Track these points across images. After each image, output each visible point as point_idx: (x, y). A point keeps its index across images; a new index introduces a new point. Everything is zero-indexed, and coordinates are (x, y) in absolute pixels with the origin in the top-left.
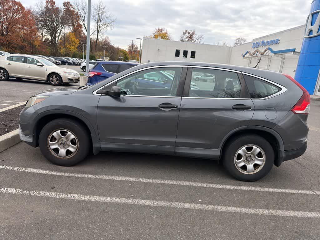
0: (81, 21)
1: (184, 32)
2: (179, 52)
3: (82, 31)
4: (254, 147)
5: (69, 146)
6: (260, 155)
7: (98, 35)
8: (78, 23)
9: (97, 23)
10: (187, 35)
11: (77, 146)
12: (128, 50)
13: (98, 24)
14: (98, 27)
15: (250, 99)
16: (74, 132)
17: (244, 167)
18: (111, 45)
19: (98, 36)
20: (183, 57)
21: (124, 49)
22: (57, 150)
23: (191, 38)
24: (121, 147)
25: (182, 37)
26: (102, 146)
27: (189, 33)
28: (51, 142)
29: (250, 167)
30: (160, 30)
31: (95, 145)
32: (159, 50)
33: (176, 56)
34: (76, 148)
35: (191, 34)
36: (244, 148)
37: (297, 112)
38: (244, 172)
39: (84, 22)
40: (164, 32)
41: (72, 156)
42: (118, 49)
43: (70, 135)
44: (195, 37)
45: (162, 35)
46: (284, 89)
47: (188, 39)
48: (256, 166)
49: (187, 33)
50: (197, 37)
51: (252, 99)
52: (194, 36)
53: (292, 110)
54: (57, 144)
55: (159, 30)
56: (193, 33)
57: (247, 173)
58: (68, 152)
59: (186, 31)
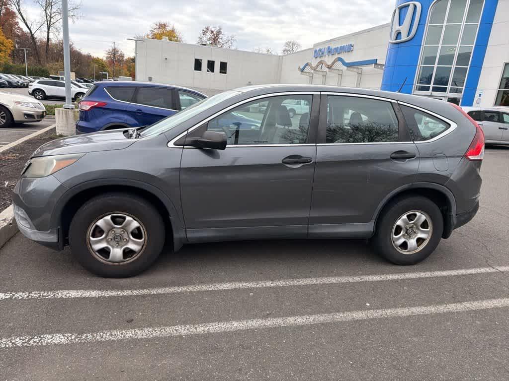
0: (13, 5)
1: (204, 30)
2: (200, 64)
3: (17, 23)
4: (418, 214)
5: (127, 242)
6: (425, 225)
7: (48, 33)
8: (7, 9)
9: (46, 11)
10: (209, 35)
11: (143, 240)
12: (107, 59)
13: (48, 12)
14: (48, 18)
15: (412, 142)
16: (136, 216)
17: (404, 245)
18: (74, 49)
19: (50, 34)
20: (208, 71)
21: (101, 58)
22: (105, 252)
23: (215, 40)
24: (221, 234)
25: (201, 38)
26: (189, 235)
27: (212, 32)
28: (93, 237)
29: (412, 242)
30: (162, 26)
31: (178, 235)
32: (166, 59)
33: (196, 69)
34: (142, 244)
35: (215, 33)
36: (405, 217)
37: (471, 157)
38: (404, 252)
39: (19, 6)
40: (168, 29)
41: (135, 257)
42: (89, 57)
43: (132, 221)
44: (223, 38)
45: (163, 33)
46: (454, 126)
47: (211, 42)
48: (420, 241)
49: (209, 32)
50: (225, 38)
51: (415, 142)
52: (220, 36)
53: (466, 156)
54: (105, 240)
55: (160, 25)
56: (219, 32)
57: (408, 253)
58: (128, 253)
59: (207, 29)
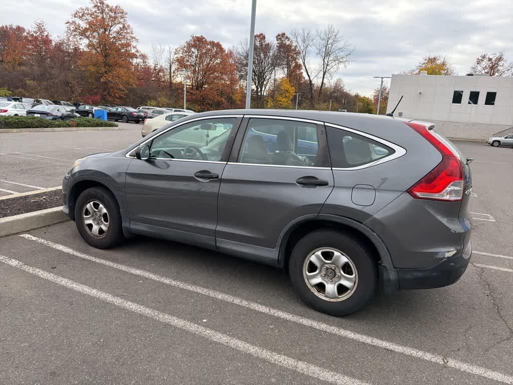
0: (300, 59)
1: (478, 59)
2: (461, 96)
3: (302, 73)
5: (101, 222)
7: (323, 78)
8: (296, 63)
9: (324, 60)
10: (485, 63)
11: (108, 223)
12: (374, 97)
13: (326, 61)
14: (325, 66)
16: (105, 205)
18: (345, 91)
20: (469, 103)
21: (367, 97)
22: (90, 226)
23: (493, 68)
25: (474, 68)
27: (490, 60)
28: (86, 215)
30: (432, 60)
32: (420, 93)
33: (454, 102)
34: (108, 226)
35: (493, 60)
39: (304, 60)
40: (439, 62)
41: (104, 236)
42: (357, 96)
43: (102, 208)
44: (502, 67)
45: (434, 68)
47: (486, 71)
49: (486, 60)
50: (506, 65)
52: (501, 63)
54: (91, 219)
55: (429, 59)
56: (500, 59)
58: (101, 231)
59: (484, 57)
